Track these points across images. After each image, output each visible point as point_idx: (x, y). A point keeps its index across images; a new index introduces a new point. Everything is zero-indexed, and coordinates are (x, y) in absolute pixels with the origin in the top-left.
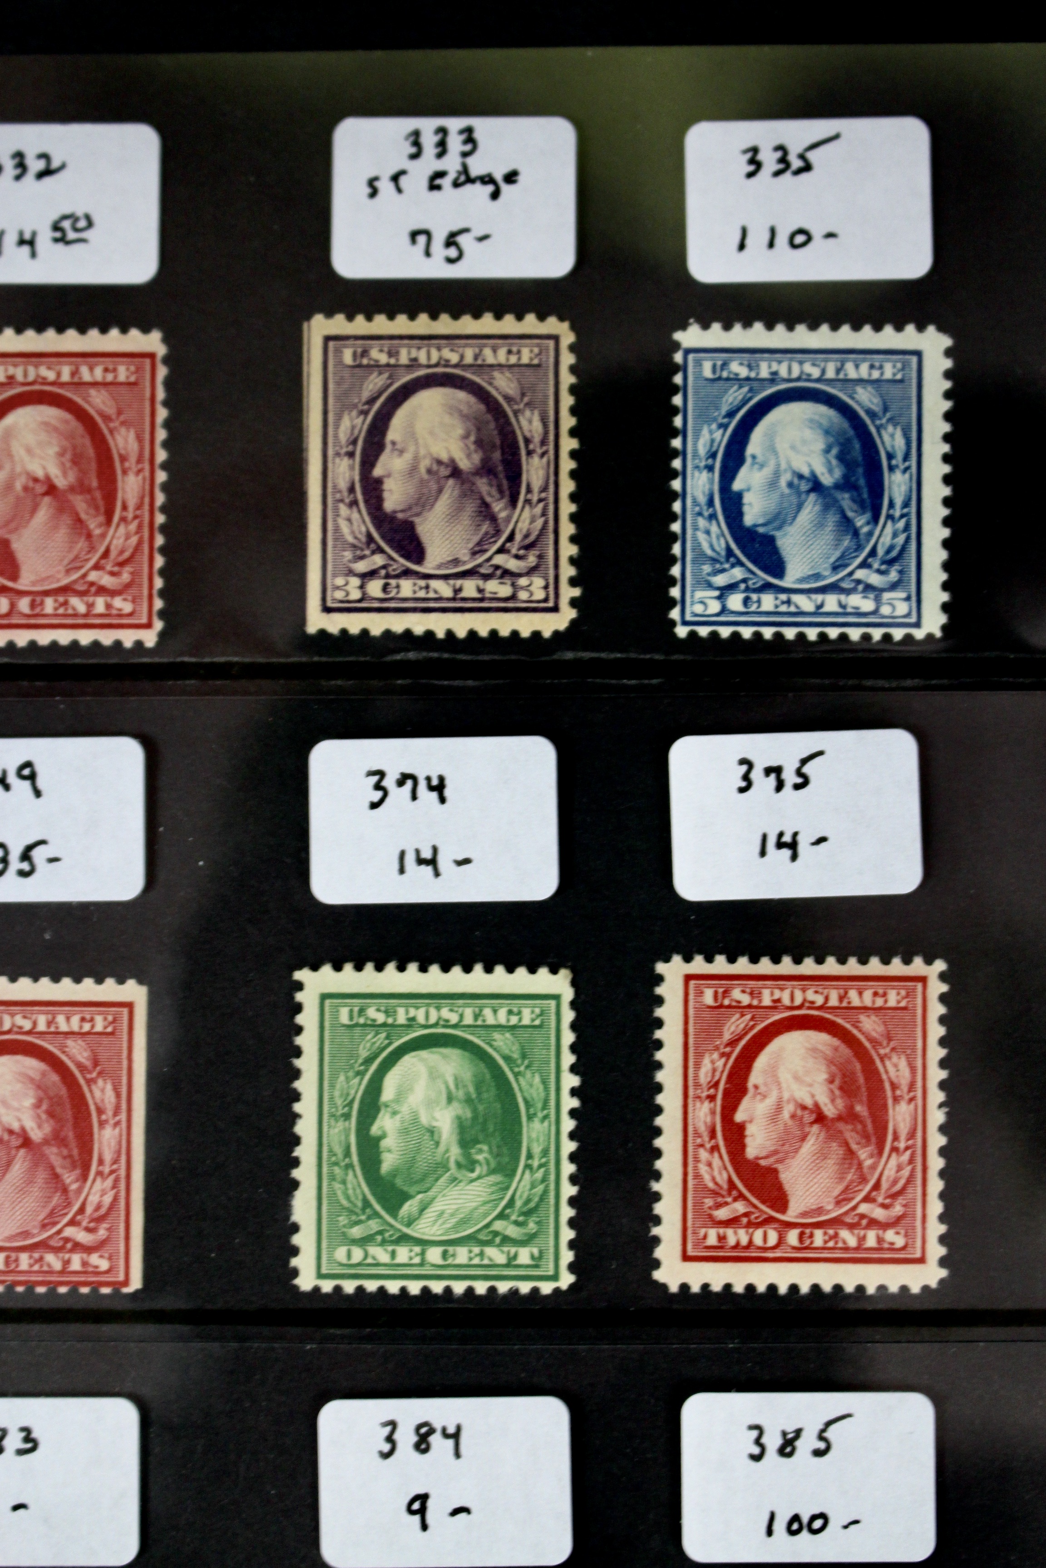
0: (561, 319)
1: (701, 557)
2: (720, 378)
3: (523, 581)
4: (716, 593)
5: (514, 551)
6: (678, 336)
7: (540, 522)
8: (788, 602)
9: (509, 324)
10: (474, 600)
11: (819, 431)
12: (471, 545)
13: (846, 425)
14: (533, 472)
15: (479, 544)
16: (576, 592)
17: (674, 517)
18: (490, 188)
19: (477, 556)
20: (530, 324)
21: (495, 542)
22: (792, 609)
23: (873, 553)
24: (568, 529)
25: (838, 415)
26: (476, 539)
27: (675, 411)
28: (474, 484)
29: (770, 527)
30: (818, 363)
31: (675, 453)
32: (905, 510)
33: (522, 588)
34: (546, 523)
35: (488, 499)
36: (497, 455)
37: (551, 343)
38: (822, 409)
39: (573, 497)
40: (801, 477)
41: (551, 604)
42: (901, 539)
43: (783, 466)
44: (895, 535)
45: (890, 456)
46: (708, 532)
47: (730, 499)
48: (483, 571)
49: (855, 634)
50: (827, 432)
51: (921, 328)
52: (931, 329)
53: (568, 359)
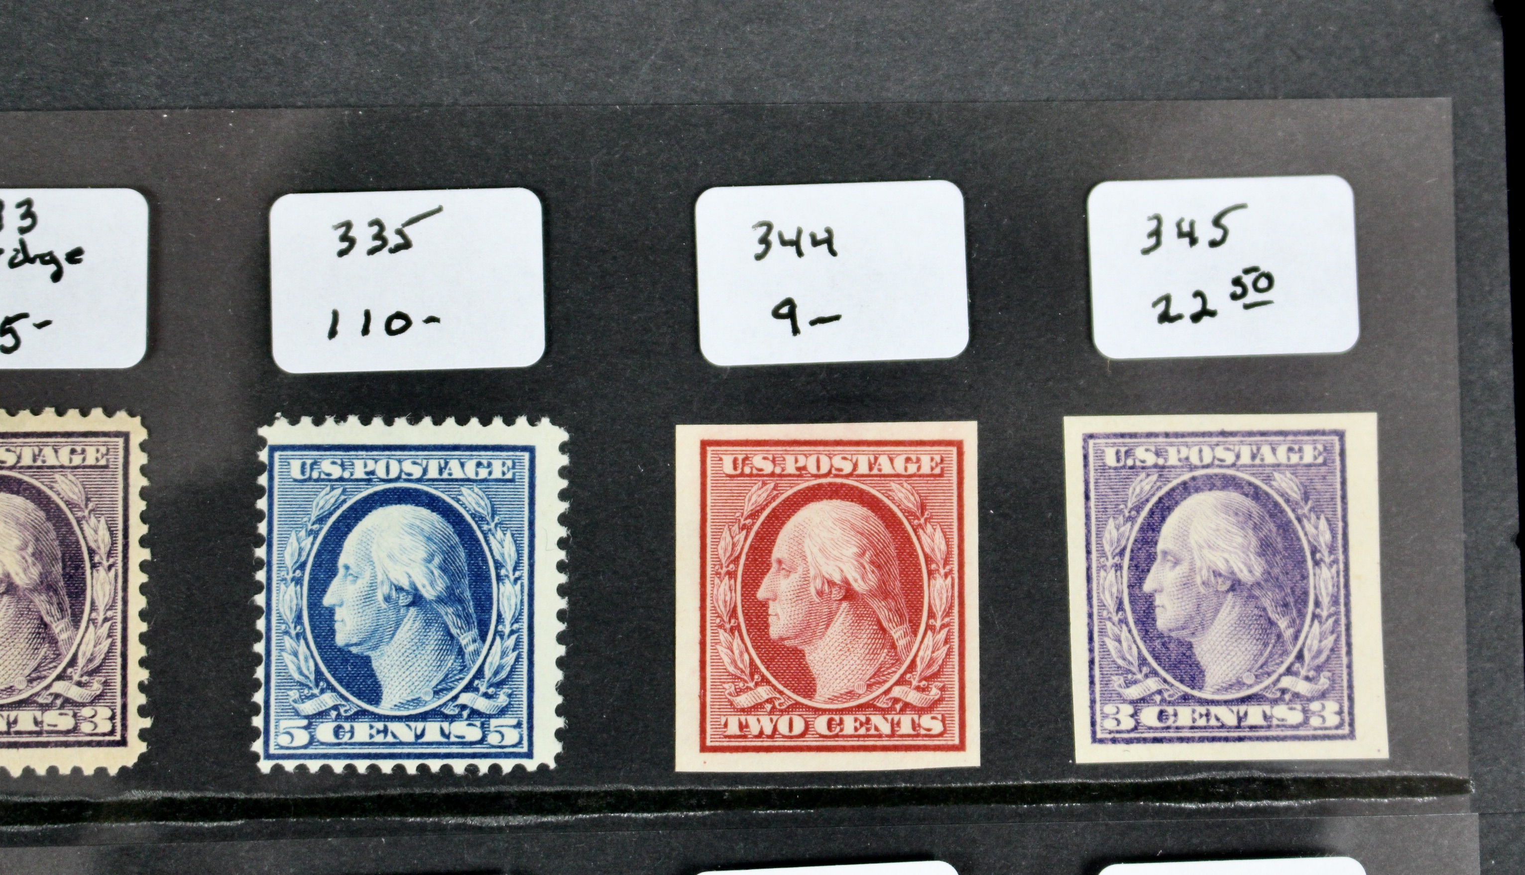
0: (132, 414)
1: (287, 682)
2: (310, 479)
3: (86, 712)
4: (305, 722)
5: (76, 678)
6: (263, 431)
7: (105, 645)
8: (385, 731)
9: (73, 420)
10: (30, 733)
11: (421, 538)
12: (27, 672)
13: (450, 530)
14: (98, 587)
15: (36, 670)
16: (147, 723)
17: (258, 637)
18: (52, 268)
19: (35, 683)
20: (97, 420)
21: (55, 667)
22: (390, 739)
23: (480, 673)
24: (137, 651)
25: (441, 520)
26: (33, 664)
27: (259, 516)
28: (31, 602)
29: (366, 646)
30: (419, 461)
31: (259, 564)
32: (516, 626)
33: (85, 719)
34: (113, 644)
35: (47, 619)
36: (58, 568)
37: (121, 441)
38: (424, 512)
39: (143, 615)
40: (399, 589)
41: (118, 737)
42: (511, 658)
43: (380, 577)
44: (504, 654)
45: (498, 566)
46: (296, 654)
47: (320, 615)
48: (40, 700)
49: (459, 767)
50: (429, 539)
51: (532, 422)
52: (545, 421)
53: (139, 459)
